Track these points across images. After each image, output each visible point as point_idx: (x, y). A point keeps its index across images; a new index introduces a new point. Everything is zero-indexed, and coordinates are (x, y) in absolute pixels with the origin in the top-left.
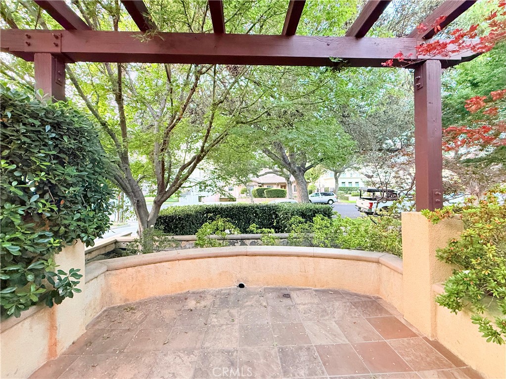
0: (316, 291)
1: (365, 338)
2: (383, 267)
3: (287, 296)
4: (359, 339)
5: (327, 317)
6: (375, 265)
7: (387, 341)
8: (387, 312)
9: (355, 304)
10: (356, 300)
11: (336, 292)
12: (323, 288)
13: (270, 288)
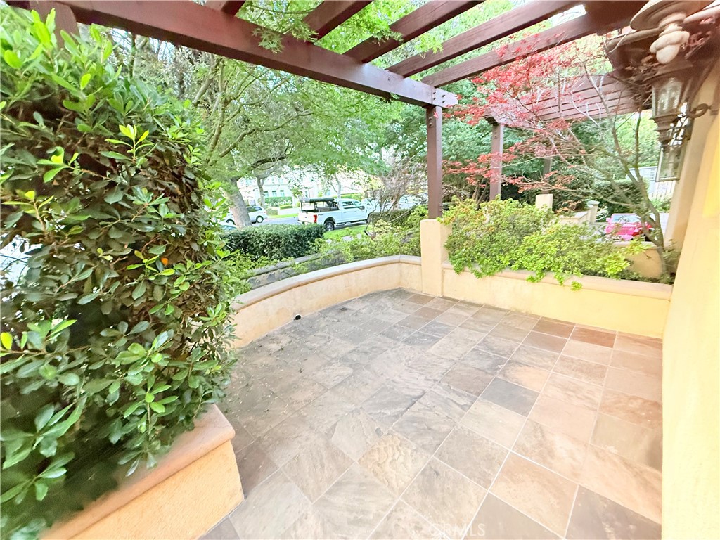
0: (361, 298)
1: (414, 309)
2: (404, 264)
3: (344, 309)
4: (412, 311)
5: (385, 309)
6: (397, 264)
7: (425, 306)
8: (413, 293)
9: (392, 296)
10: (391, 294)
11: (374, 294)
12: (364, 295)
13: (324, 310)
